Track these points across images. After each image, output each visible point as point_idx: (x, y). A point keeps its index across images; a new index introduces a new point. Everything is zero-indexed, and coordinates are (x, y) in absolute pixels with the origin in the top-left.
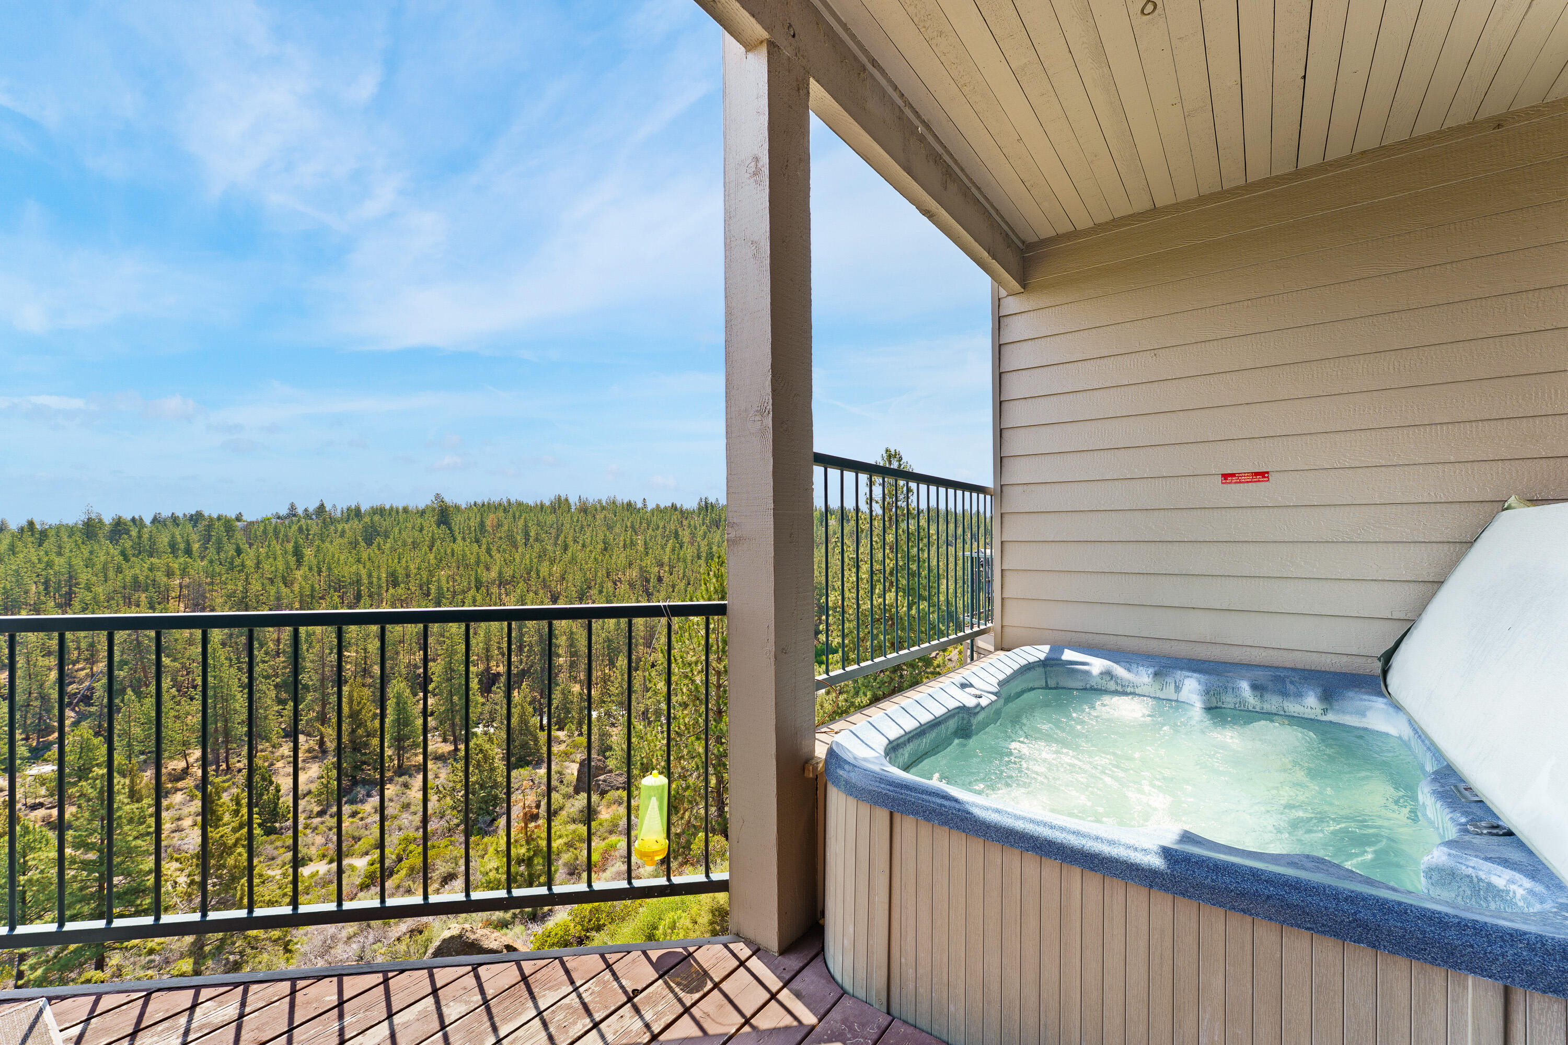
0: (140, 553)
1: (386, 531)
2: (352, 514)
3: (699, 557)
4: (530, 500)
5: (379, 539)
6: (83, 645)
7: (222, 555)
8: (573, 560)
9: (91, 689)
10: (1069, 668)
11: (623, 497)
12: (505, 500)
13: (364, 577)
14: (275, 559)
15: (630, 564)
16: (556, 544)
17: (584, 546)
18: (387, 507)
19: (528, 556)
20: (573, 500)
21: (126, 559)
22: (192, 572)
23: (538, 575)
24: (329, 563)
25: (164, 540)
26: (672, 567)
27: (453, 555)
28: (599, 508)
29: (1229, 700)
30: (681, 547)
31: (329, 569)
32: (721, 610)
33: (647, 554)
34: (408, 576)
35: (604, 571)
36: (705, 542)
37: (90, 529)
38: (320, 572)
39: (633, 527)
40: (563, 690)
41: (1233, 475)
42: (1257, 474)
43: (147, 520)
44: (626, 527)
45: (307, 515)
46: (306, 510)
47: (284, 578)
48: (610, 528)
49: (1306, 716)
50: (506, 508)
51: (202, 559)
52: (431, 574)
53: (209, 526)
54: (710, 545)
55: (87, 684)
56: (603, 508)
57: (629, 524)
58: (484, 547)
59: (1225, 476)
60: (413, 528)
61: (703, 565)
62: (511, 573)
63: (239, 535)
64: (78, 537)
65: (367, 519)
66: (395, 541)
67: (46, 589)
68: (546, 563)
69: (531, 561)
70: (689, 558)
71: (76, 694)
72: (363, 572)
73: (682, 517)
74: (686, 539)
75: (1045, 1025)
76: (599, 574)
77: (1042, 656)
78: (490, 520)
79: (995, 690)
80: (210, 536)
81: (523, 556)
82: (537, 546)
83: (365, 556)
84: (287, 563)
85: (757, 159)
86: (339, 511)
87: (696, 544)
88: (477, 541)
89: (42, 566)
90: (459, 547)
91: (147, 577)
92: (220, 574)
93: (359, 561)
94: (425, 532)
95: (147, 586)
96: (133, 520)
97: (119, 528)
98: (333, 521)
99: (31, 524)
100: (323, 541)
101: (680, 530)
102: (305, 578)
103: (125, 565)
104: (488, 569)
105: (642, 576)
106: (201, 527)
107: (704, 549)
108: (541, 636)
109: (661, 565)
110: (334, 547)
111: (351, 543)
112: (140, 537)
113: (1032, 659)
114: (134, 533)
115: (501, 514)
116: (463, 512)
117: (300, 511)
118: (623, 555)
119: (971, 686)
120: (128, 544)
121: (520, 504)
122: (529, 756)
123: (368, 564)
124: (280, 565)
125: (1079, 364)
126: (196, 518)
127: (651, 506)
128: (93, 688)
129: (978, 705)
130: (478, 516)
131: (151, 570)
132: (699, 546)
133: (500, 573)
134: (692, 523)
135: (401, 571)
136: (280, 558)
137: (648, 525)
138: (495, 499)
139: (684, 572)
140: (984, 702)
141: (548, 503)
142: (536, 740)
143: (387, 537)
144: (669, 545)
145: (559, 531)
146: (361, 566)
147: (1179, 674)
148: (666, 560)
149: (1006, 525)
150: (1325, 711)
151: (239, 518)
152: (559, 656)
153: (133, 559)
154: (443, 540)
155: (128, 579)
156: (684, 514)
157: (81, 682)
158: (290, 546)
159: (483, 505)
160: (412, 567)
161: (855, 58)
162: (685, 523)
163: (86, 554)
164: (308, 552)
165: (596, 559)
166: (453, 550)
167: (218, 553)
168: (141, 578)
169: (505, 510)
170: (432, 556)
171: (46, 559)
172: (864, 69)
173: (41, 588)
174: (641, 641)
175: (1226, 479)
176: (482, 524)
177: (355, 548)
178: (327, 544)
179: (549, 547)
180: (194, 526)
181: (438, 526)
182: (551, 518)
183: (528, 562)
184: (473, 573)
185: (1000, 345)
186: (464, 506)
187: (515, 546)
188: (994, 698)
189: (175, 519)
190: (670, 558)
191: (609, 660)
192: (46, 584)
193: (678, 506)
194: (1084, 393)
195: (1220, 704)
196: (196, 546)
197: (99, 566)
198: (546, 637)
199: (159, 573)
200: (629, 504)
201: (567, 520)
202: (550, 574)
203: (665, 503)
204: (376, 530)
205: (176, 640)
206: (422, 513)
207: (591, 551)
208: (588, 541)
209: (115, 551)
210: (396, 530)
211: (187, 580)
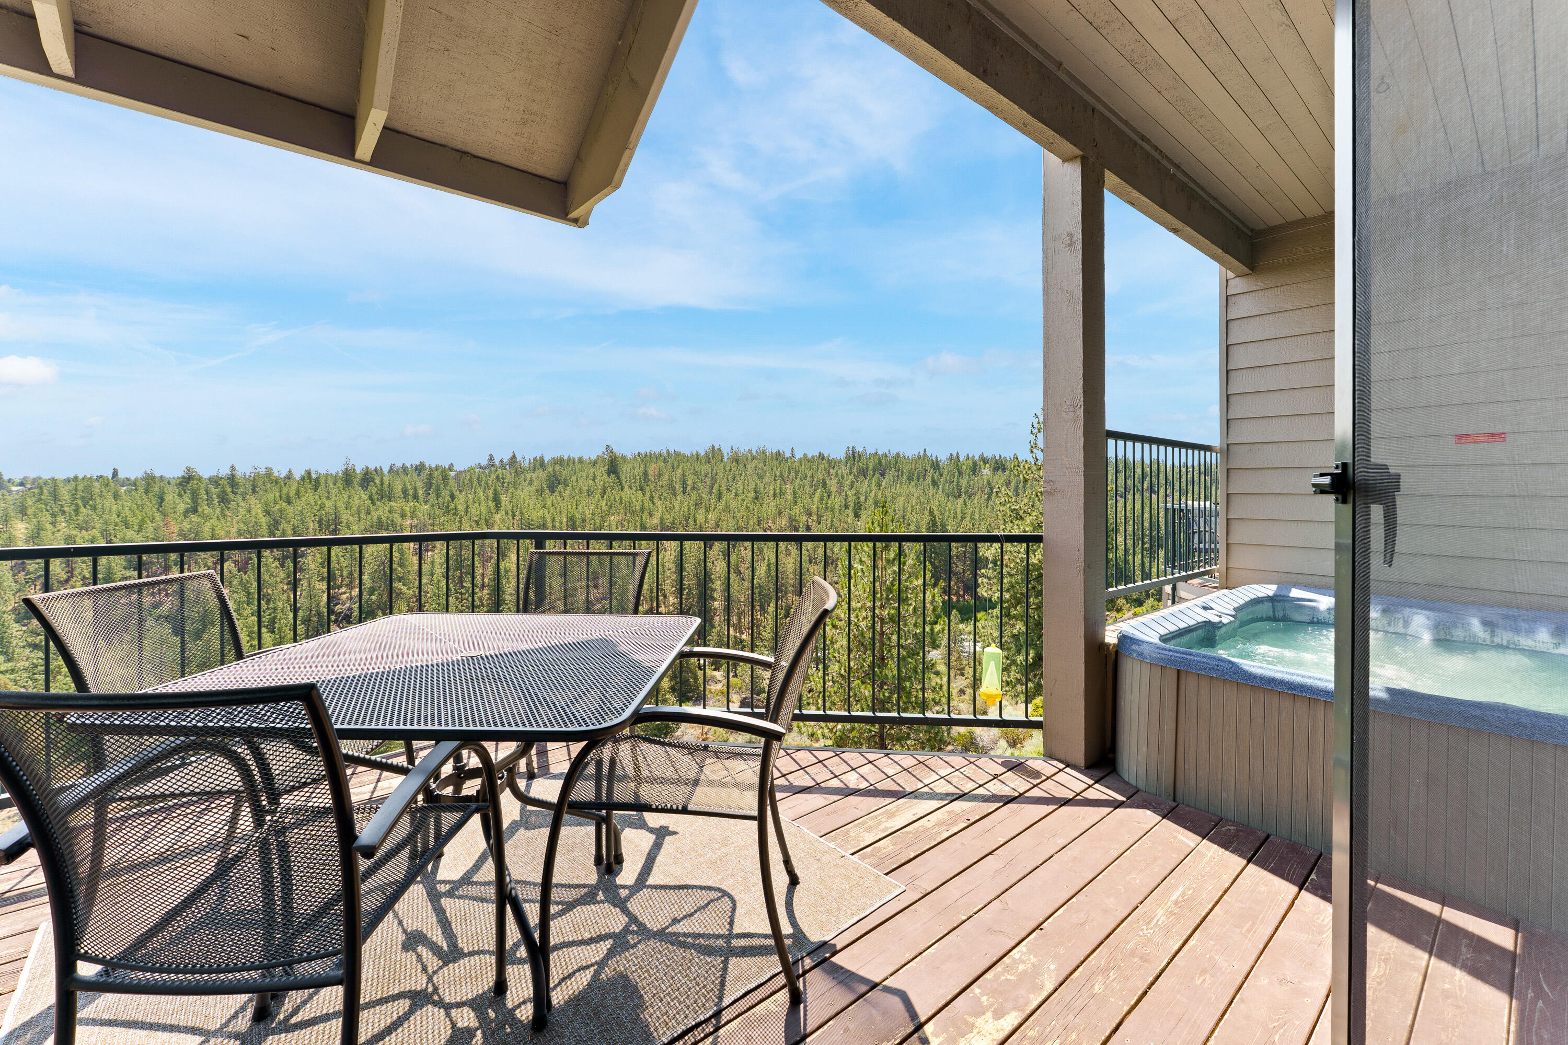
0: (382, 498)
1: (565, 480)
2: (538, 465)
3: (847, 507)
4: (687, 450)
5: (560, 487)
6: (345, 573)
7: (440, 500)
8: (727, 508)
9: (350, 609)
10: (1297, 604)
11: (771, 448)
12: (665, 451)
13: (549, 521)
14: (480, 504)
15: (780, 513)
16: (711, 493)
17: (736, 495)
18: (566, 458)
19: (686, 504)
20: (726, 451)
21: (373, 503)
22: (419, 514)
23: (695, 522)
24: (521, 509)
25: (398, 487)
26: (820, 517)
27: (621, 502)
28: (749, 458)
29: (1459, 634)
30: (829, 496)
31: (522, 513)
32: (1038, 539)
33: (796, 503)
34: (584, 521)
35: (755, 520)
36: (853, 492)
37: (348, 478)
38: (514, 516)
39: (781, 476)
40: (719, 632)
41: (1468, 435)
42: (1493, 435)
43: (386, 470)
44: (776, 476)
45: (503, 466)
46: (501, 461)
47: (486, 521)
48: (761, 477)
49: (1537, 649)
50: (665, 458)
51: (426, 502)
52: (603, 519)
53: (430, 475)
54: (857, 494)
55: (348, 605)
56: (754, 458)
57: (778, 474)
58: (648, 495)
59: (1460, 437)
60: (587, 477)
61: (852, 515)
62: (672, 519)
63: (452, 482)
64: (340, 484)
65: (550, 469)
66: (574, 489)
67: (320, 527)
68: (702, 511)
69: (689, 509)
70: (837, 508)
71: (340, 613)
72: (548, 517)
73: (830, 466)
74: (834, 489)
75: (1296, 801)
76: (751, 522)
77: (1271, 593)
78: (652, 470)
79: (1233, 613)
80: (431, 483)
81: (682, 504)
82: (694, 495)
83: (549, 502)
84: (489, 508)
85: (1071, 235)
86: (527, 461)
87: (844, 494)
88: (642, 489)
89: (317, 508)
90: (627, 494)
91: (388, 518)
92: (439, 517)
93: (544, 507)
94: (597, 481)
95: (388, 526)
96: (376, 470)
97: (367, 478)
98: (524, 471)
99: (309, 473)
100: (516, 489)
101: (827, 479)
102: (503, 521)
103: (372, 508)
104: (651, 515)
105: (791, 525)
106: (424, 475)
107: (852, 499)
108: (699, 580)
109: (809, 514)
110: (525, 495)
111: (537, 491)
112: (382, 484)
113: (1261, 595)
114: (378, 481)
115: (662, 464)
116: (629, 463)
117: (497, 462)
118: (772, 504)
119: (1212, 609)
120: (374, 490)
121: (678, 454)
122: (690, 692)
123: (552, 510)
124: (483, 509)
125: (1309, 337)
126: (420, 468)
127: (799, 455)
128: (352, 609)
129: (1221, 622)
130: (642, 466)
131: (390, 512)
132: (846, 495)
133: (662, 520)
134: (839, 472)
135: (578, 517)
136: (483, 504)
137: (797, 475)
138: (656, 450)
139: (832, 522)
140: (1226, 620)
141: (703, 453)
142: (696, 678)
143: (566, 485)
144: (818, 494)
145: (714, 480)
146: (546, 511)
147: (1407, 611)
148: (814, 509)
149: (1232, 479)
150: (1557, 645)
151: (451, 468)
152: (715, 600)
153: (377, 503)
154: (613, 488)
155: (375, 519)
156: (832, 464)
157: (343, 604)
158: (490, 493)
159: (646, 455)
160: (587, 512)
161: (1131, 139)
162: (832, 472)
163: (346, 499)
164: (504, 498)
165: (747, 507)
166: (621, 497)
167: (437, 498)
168: (384, 519)
169: (665, 461)
170: (603, 503)
171: (319, 502)
172: (1136, 144)
173: (317, 525)
174: (791, 589)
175: (1460, 439)
176: (645, 474)
177: (541, 495)
178: (519, 492)
179: (704, 496)
180: (419, 475)
181: (609, 475)
182: (706, 468)
183: (686, 509)
184: (638, 519)
185: (1227, 321)
186: (629, 456)
187: (675, 495)
188: (1232, 619)
189: (404, 469)
190: (818, 508)
191: (760, 606)
192: (320, 522)
193: (826, 455)
194: (1313, 363)
195: (1448, 637)
196: (420, 492)
197: (355, 509)
198: (702, 581)
199: (396, 515)
200: (778, 454)
201: (720, 469)
202: (706, 522)
203: (812, 452)
204: (557, 479)
205: (409, 572)
206: (595, 463)
207: (743, 500)
208: (740, 490)
209: (365, 497)
210: (574, 478)
211: (415, 521)
